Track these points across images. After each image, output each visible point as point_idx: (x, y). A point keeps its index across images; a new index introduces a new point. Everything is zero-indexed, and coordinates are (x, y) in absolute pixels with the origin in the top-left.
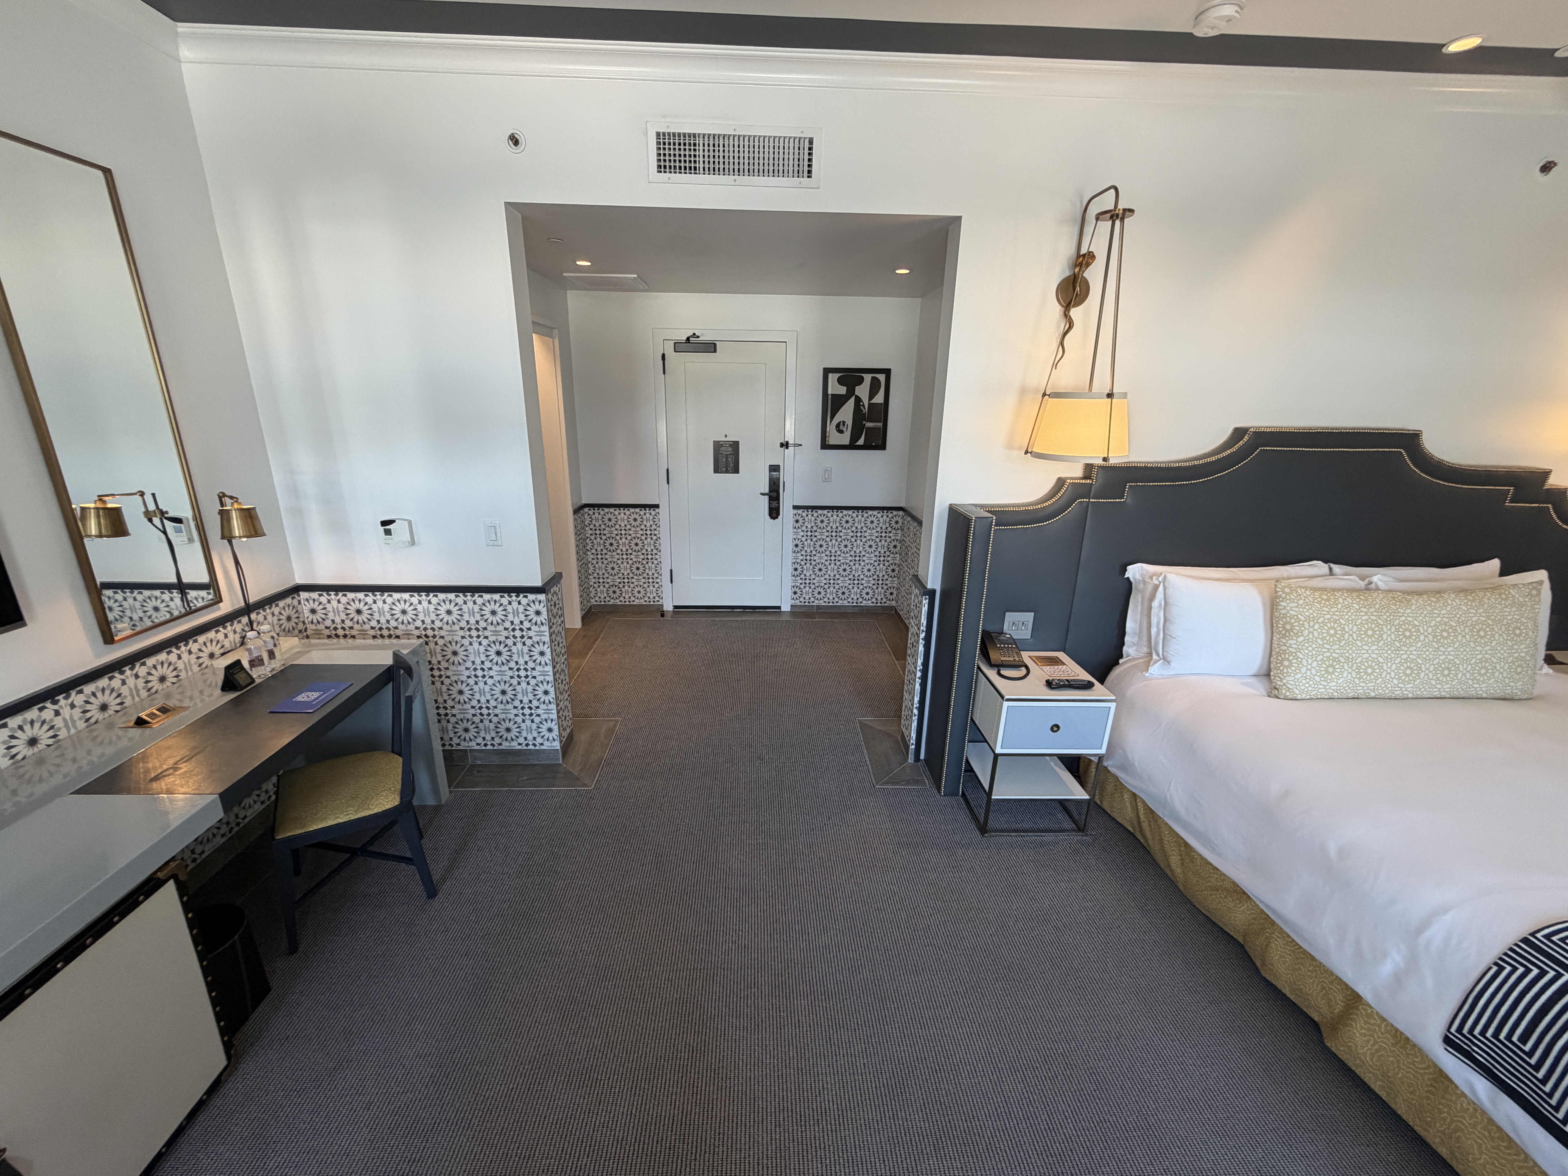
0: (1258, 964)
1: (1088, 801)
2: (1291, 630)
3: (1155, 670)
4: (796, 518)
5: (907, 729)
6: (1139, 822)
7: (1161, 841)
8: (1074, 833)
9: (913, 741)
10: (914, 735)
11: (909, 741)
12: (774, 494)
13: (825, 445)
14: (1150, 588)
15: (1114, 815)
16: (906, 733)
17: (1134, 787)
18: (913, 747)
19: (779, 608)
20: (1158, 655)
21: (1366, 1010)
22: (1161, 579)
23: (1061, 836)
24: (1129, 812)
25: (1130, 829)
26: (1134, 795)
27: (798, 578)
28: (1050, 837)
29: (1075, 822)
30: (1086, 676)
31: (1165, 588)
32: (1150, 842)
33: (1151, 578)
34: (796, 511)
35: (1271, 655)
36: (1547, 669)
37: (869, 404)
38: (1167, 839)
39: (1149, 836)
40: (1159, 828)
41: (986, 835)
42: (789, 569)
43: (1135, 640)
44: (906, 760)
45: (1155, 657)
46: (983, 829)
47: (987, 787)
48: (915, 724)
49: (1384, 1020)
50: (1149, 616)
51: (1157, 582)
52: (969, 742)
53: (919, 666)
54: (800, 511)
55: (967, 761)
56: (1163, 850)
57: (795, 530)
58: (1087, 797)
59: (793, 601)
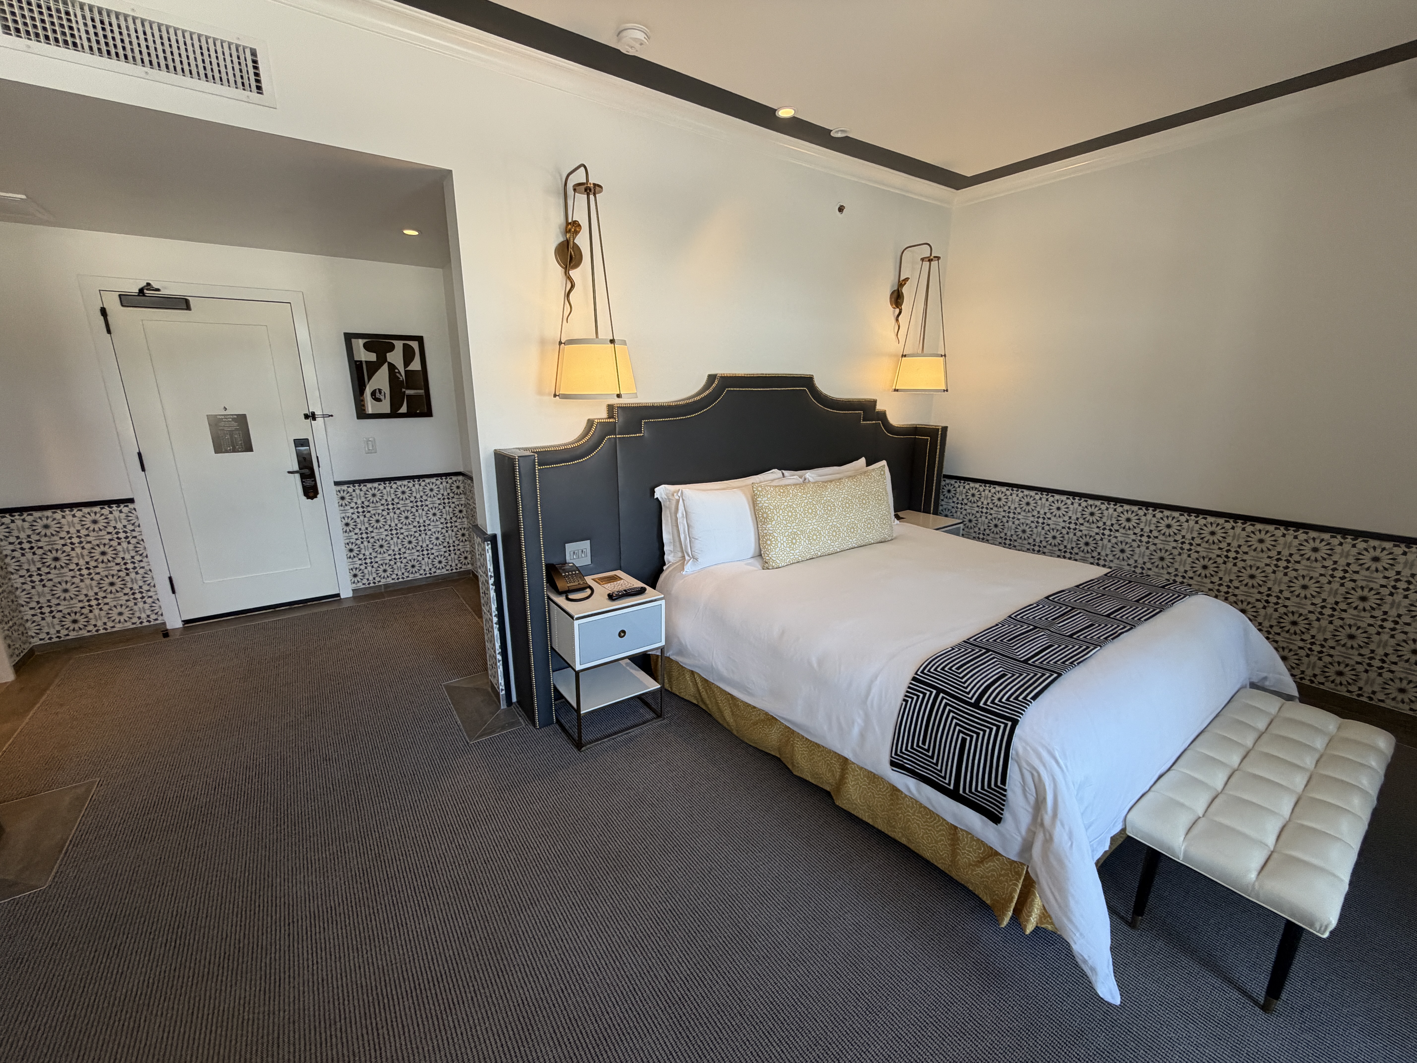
0: (790, 767)
1: (660, 690)
2: (767, 517)
3: (689, 568)
4: (340, 495)
5: (494, 677)
6: (700, 694)
7: (717, 703)
8: (655, 721)
9: (502, 687)
10: (501, 681)
11: (498, 688)
12: (306, 471)
13: (362, 414)
14: (674, 503)
15: (682, 695)
16: (494, 681)
17: (690, 665)
18: (504, 692)
19: (338, 595)
20: (688, 555)
21: (851, 767)
22: (679, 494)
23: (645, 727)
24: (692, 690)
25: (695, 702)
26: (692, 673)
27: (356, 559)
28: (636, 731)
29: (654, 711)
30: (639, 584)
31: (683, 500)
32: (710, 706)
33: (673, 495)
34: (339, 488)
35: (759, 539)
36: (897, 522)
37: (406, 372)
38: (720, 698)
39: (708, 702)
40: (714, 692)
41: (583, 749)
42: (341, 552)
43: (672, 548)
44: (499, 707)
45: (687, 558)
46: (579, 745)
47: (575, 705)
48: (500, 670)
49: (861, 768)
50: (677, 526)
51: (677, 498)
52: (553, 671)
53: (494, 612)
54: (345, 487)
55: (555, 688)
56: (719, 708)
57: (342, 508)
58: (659, 686)
59: (354, 585)
